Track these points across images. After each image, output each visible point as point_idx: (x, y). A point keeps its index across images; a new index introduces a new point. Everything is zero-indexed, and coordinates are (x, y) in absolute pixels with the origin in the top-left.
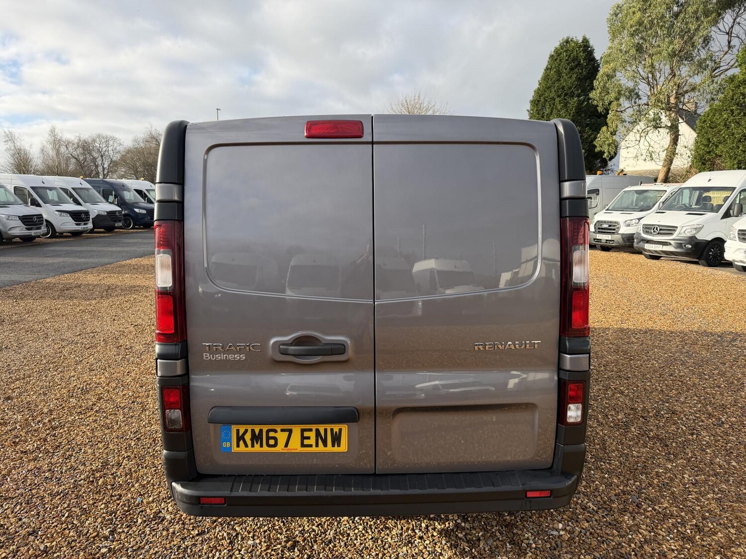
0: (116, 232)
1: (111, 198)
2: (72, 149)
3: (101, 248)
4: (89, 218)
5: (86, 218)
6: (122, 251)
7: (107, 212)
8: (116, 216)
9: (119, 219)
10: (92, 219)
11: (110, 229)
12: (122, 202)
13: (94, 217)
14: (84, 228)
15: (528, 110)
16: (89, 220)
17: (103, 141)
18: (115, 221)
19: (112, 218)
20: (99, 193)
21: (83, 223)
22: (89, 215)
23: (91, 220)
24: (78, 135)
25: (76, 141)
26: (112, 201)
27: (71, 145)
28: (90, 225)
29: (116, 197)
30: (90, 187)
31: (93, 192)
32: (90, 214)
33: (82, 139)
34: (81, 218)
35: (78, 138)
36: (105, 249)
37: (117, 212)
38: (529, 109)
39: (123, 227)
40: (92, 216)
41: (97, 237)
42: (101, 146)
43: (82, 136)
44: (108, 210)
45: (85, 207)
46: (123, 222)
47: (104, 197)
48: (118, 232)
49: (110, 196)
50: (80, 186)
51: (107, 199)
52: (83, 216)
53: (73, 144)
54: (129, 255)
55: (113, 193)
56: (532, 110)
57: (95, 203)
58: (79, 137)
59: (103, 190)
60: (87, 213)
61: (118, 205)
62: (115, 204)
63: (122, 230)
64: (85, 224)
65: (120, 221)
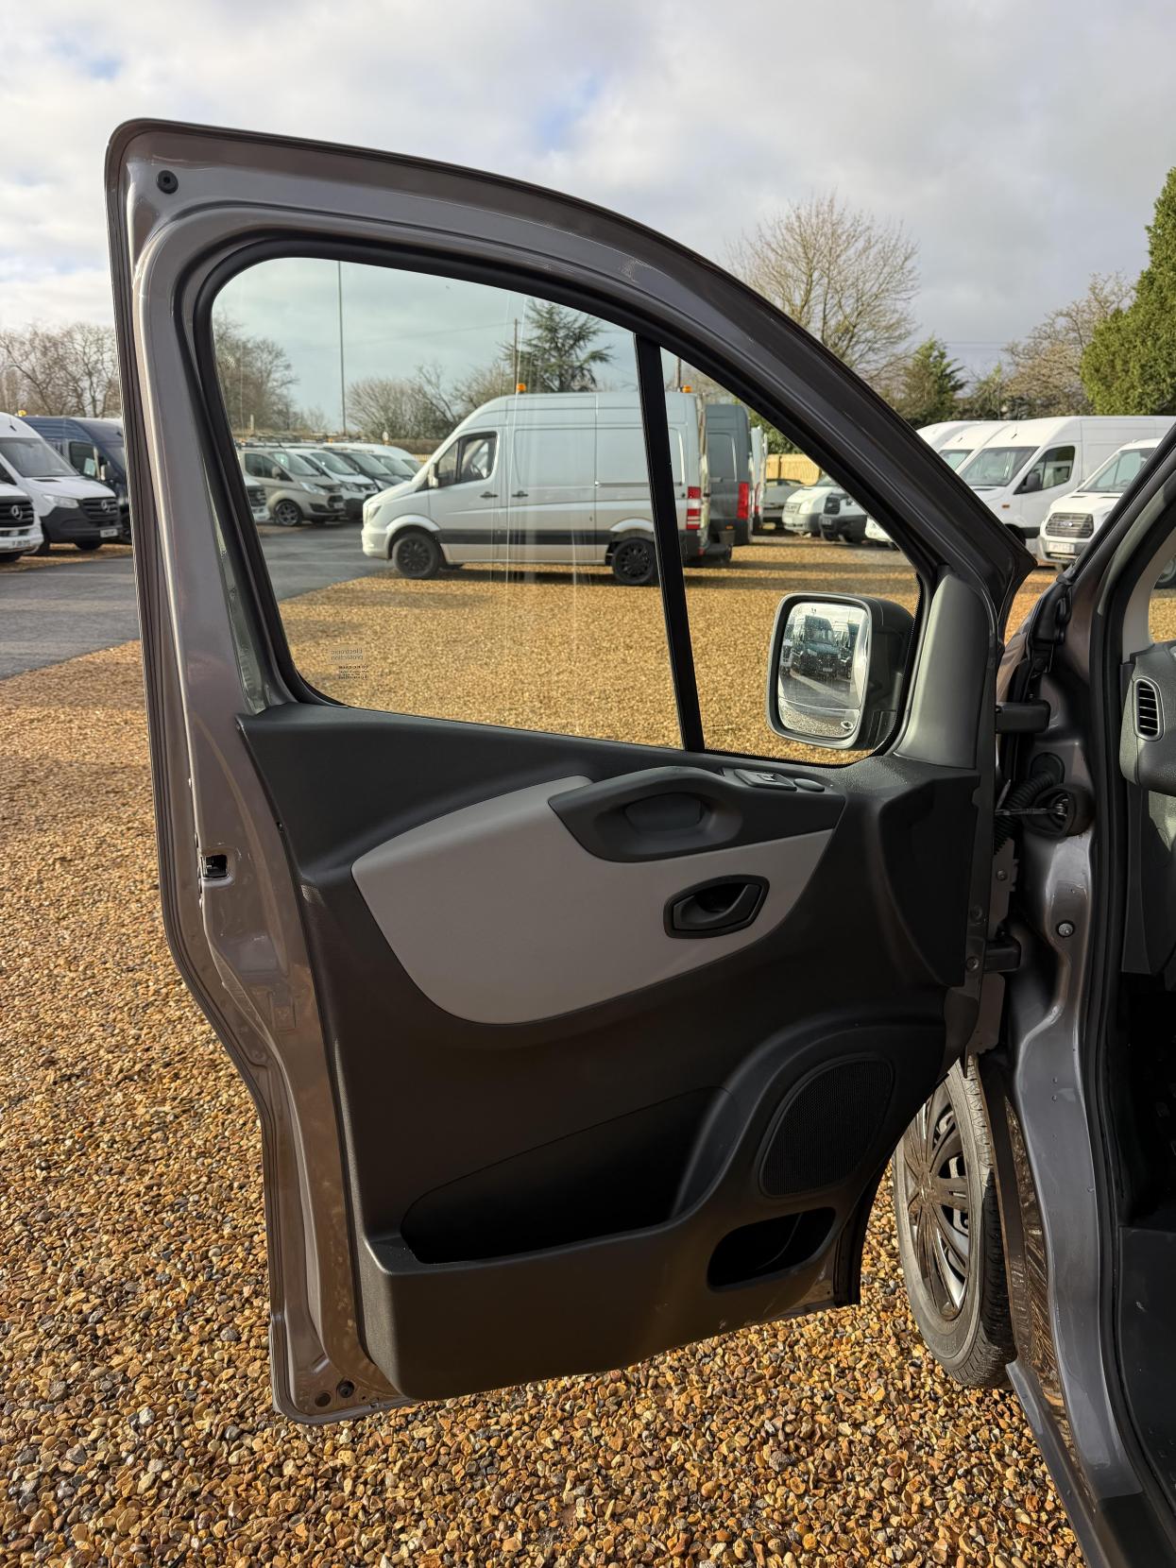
0: (103, 552)
1: (91, 466)
2: (21, 356)
3: (52, 603)
4: (32, 516)
5: (24, 517)
6: (105, 615)
7: (78, 501)
8: (101, 510)
9: (110, 518)
10: (42, 518)
11: (89, 545)
12: (116, 475)
13: (46, 513)
14: (20, 542)
15: (1148, 228)
16: (31, 523)
17: (91, 338)
18: (100, 524)
19: (92, 517)
20: (62, 453)
21: (16, 530)
22: (31, 509)
23: (37, 522)
24: (31, 322)
25: (28, 336)
26: (93, 474)
27: (17, 345)
28: (35, 536)
29: (102, 462)
30: (37, 436)
31: (44, 448)
32: (34, 505)
33: (39, 332)
34: (12, 517)
35: (30, 329)
36: (62, 605)
37: (104, 501)
38: (1151, 224)
39: (121, 538)
40: (40, 511)
41: (53, 567)
42: (87, 350)
43: (39, 323)
44: (82, 496)
45: (24, 490)
46: (120, 526)
47: (73, 463)
48: (109, 550)
49: (88, 459)
50: (11, 434)
51: (78, 465)
52: (15, 511)
53: (23, 343)
54: (119, 626)
55: (95, 451)
56: (1162, 227)
57: (48, 477)
58: (33, 326)
59: (70, 444)
60: (25, 505)
61: (108, 483)
62: (100, 481)
63: (121, 546)
64: (22, 533)
65: (112, 523)
